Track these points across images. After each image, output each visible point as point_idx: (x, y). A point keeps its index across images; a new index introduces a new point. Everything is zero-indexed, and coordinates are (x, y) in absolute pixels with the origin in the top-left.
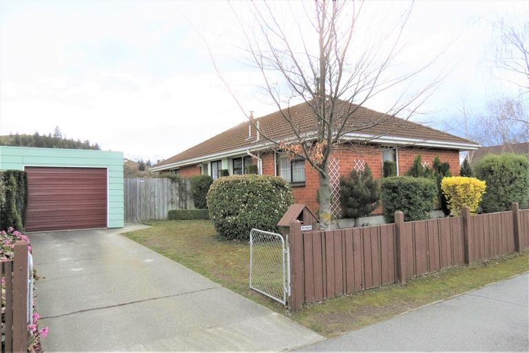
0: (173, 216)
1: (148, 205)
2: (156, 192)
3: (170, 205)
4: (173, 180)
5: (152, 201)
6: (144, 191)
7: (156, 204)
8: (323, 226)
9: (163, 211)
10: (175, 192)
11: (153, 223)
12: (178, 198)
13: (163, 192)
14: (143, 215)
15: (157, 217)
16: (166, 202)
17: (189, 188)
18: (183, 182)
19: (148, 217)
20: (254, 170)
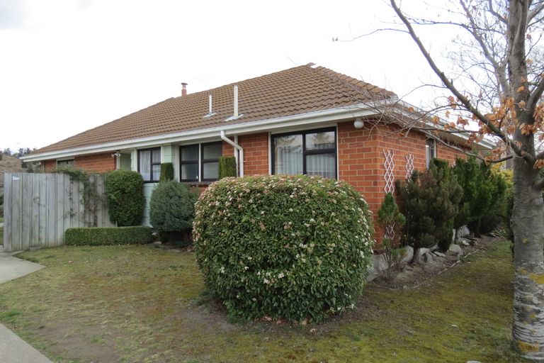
0: (74, 239)
1: (27, 221)
2: (43, 198)
3: (68, 220)
4: (75, 177)
5: (35, 213)
6: (18, 196)
7: (43, 218)
8: (535, 300)
9: (55, 230)
10: (78, 197)
11: (40, 255)
12: (82, 208)
13: (56, 197)
14: (16, 238)
15: (43, 241)
16: (60, 214)
17: (100, 190)
18: (91, 180)
19: (27, 242)
20: (230, 168)
